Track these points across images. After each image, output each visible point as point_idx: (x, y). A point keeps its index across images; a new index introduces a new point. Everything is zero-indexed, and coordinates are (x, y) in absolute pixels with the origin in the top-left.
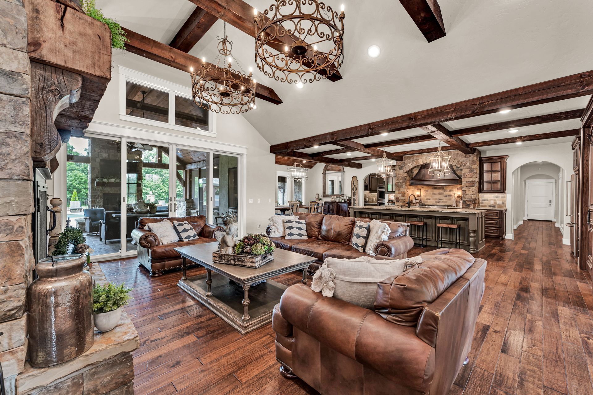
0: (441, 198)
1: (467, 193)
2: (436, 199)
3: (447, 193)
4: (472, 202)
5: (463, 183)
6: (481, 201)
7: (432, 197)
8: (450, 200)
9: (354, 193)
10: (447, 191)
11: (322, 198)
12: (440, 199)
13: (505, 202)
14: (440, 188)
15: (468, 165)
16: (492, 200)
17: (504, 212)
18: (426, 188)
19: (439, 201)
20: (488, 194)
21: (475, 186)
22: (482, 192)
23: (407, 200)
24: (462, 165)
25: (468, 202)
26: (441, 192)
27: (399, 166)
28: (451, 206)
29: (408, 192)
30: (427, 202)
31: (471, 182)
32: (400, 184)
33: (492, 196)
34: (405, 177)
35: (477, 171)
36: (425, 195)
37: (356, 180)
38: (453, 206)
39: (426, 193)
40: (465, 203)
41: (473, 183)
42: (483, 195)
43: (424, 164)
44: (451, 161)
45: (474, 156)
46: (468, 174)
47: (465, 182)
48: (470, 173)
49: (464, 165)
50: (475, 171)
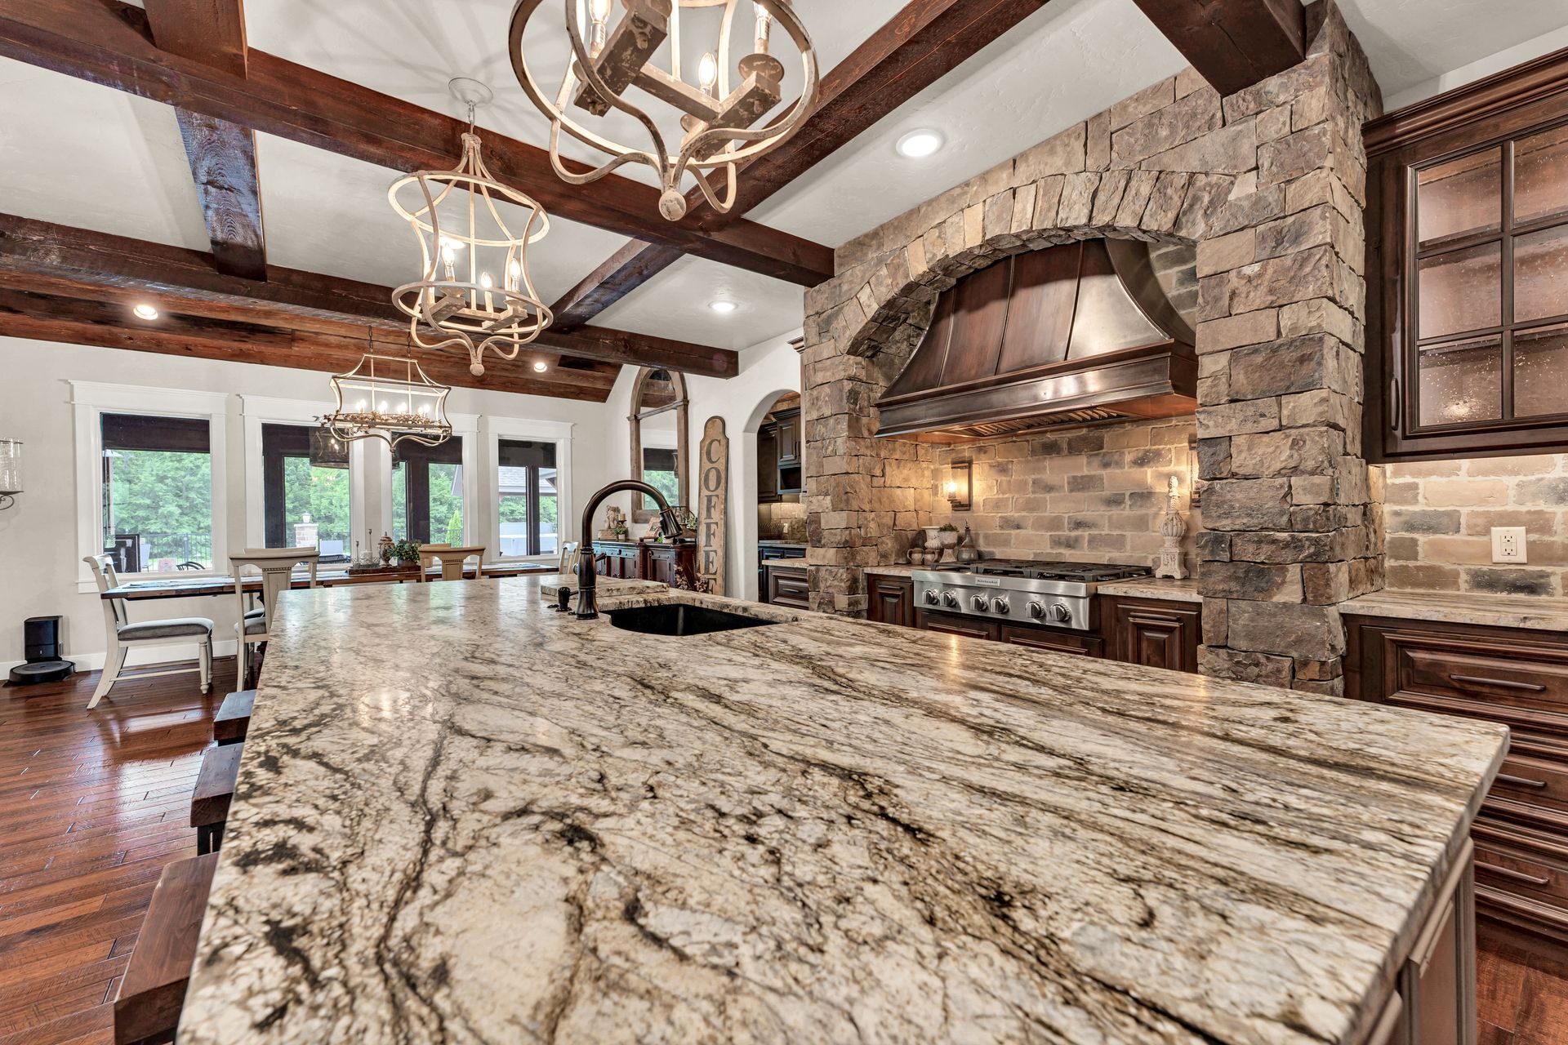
0: (1086, 514)
1: (1242, 460)
2: (1055, 524)
3: (1124, 475)
4: (1295, 545)
7: (1031, 506)
8: (1141, 523)
9: (709, 499)
10: (1119, 464)
12: (1079, 525)
14: (1074, 449)
15: (1244, 189)
16: (1509, 520)
18: (999, 450)
19: (1074, 534)
20: (1465, 464)
21: (1324, 393)
22: (1406, 446)
23: (873, 529)
24: (1191, 206)
25: (1251, 548)
26: (1085, 472)
27: (818, 314)
28: (1148, 572)
29: (878, 482)
30: (1006, 542)
31: (1274, 351)
32: (823, 430)
33: (1511, 481)
34: (848, 385)
35: (1335, 232)
36: (994, 494)
37: (721, 437)
38: (1159, 573)
39: (999, 485)
40: (1226, 556)
41: (1302, 360)
42: (1399, 481)
43: (953, 281)
44: (1101, 197)
45: (1311, 88)
46: (1250, 280)
47: (1224, 359)
48: (1264, 269)
49: (1206, 199)
50: (1320, 232)
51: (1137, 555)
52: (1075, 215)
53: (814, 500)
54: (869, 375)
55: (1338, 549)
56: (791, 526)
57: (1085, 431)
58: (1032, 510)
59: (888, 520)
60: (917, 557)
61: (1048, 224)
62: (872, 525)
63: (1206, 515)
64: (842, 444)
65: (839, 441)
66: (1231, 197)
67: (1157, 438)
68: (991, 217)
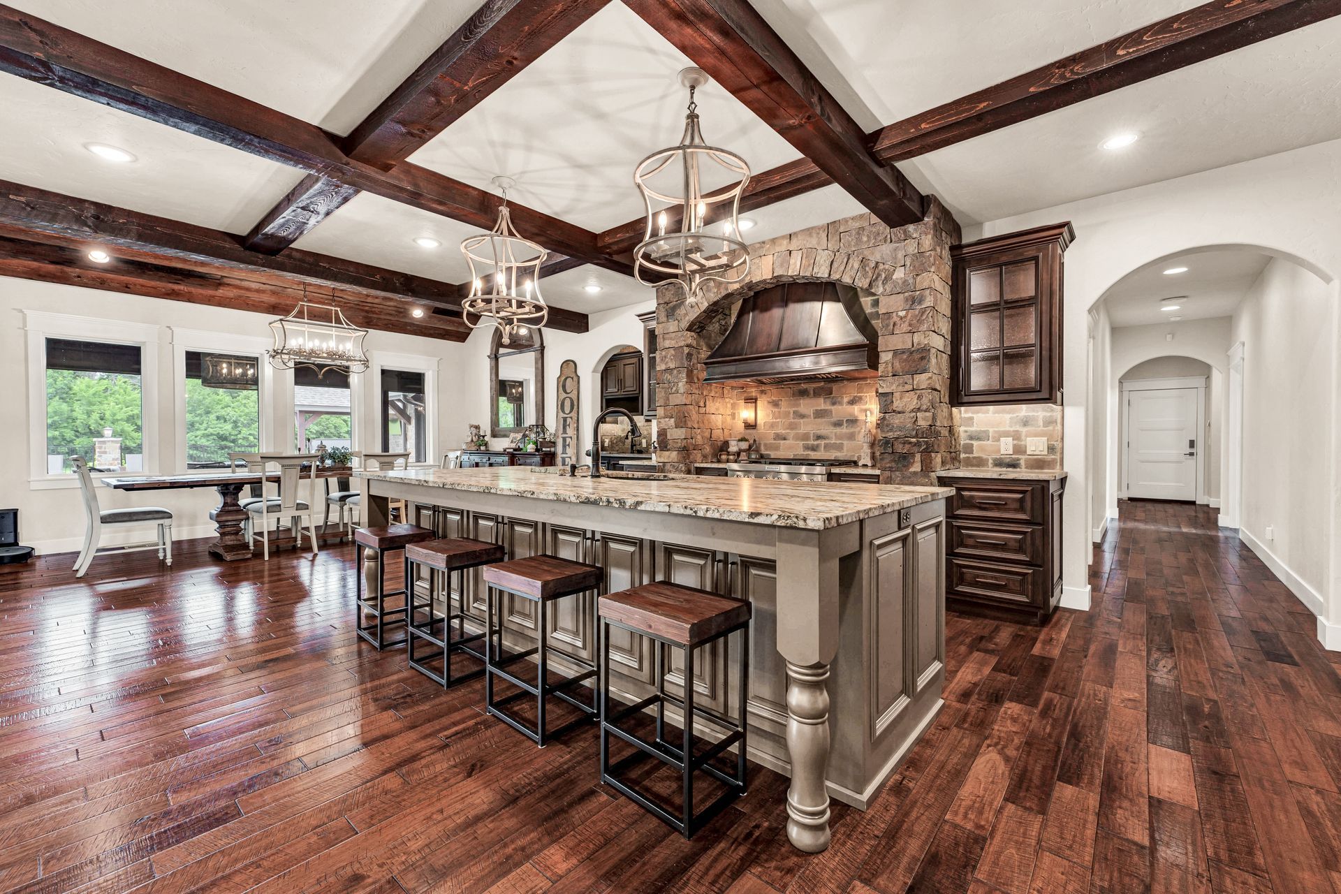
0: (822, 432)
1: (898, 404)
2: (805, 437)
3: (842, 410)
4: (918, 444)
5: (885, 357)
6: (963, 440)
7: (792, 426)
8: (851, 437)
9: (565, 420)
10: (841, 403)
11: (488, 439)
12: (819, 438)
13: (1058, 444)
14: (817, 394)
15: (899, 274)
16: (1006, 434)
17: (1053, 488)
18: (774, 393)
19: (816, 443)
20: (991, 408)
21: (930, 375)
22: (966, 399)
23: (699, 440)
24: (877, 278)
25: (901, 446)
26: (823, 407)
27: (667, 303)
28: (855, 463)
29: (702, 410)
30: (777, 448)
31: (911, 353)
32: (669, 377)
33: (1008, 416)
34: (686, 350)
35: (936, 300)
36: (770, 419)
37: (573, 375)
38: (860, 464)
39: (774, 413)
40: (890, 450)
41: (922, 358)
42: (967, 416)
43: (752, 293)
44: (835, 265)
45: (926, 234)
46: (901, 318)
47: (890, 355)
48: (907, 313)
49: (883, 276)
50: (929, 302)
51: (849, 454)
52: (822, 272)
53: (662, 421)
54: (698, 344)
55: (936, 446)
56: (611, 441)
57: (822, 384)
58: (792, 429)
59: (707, 434)
60: (724, 457)
61: (808, 274)
62: (699, 437)
63: (882, 431)
64: (682, 386)
65: (680, 384)
66: (894, 277)
67: (860, 390)
68: (777, 264)
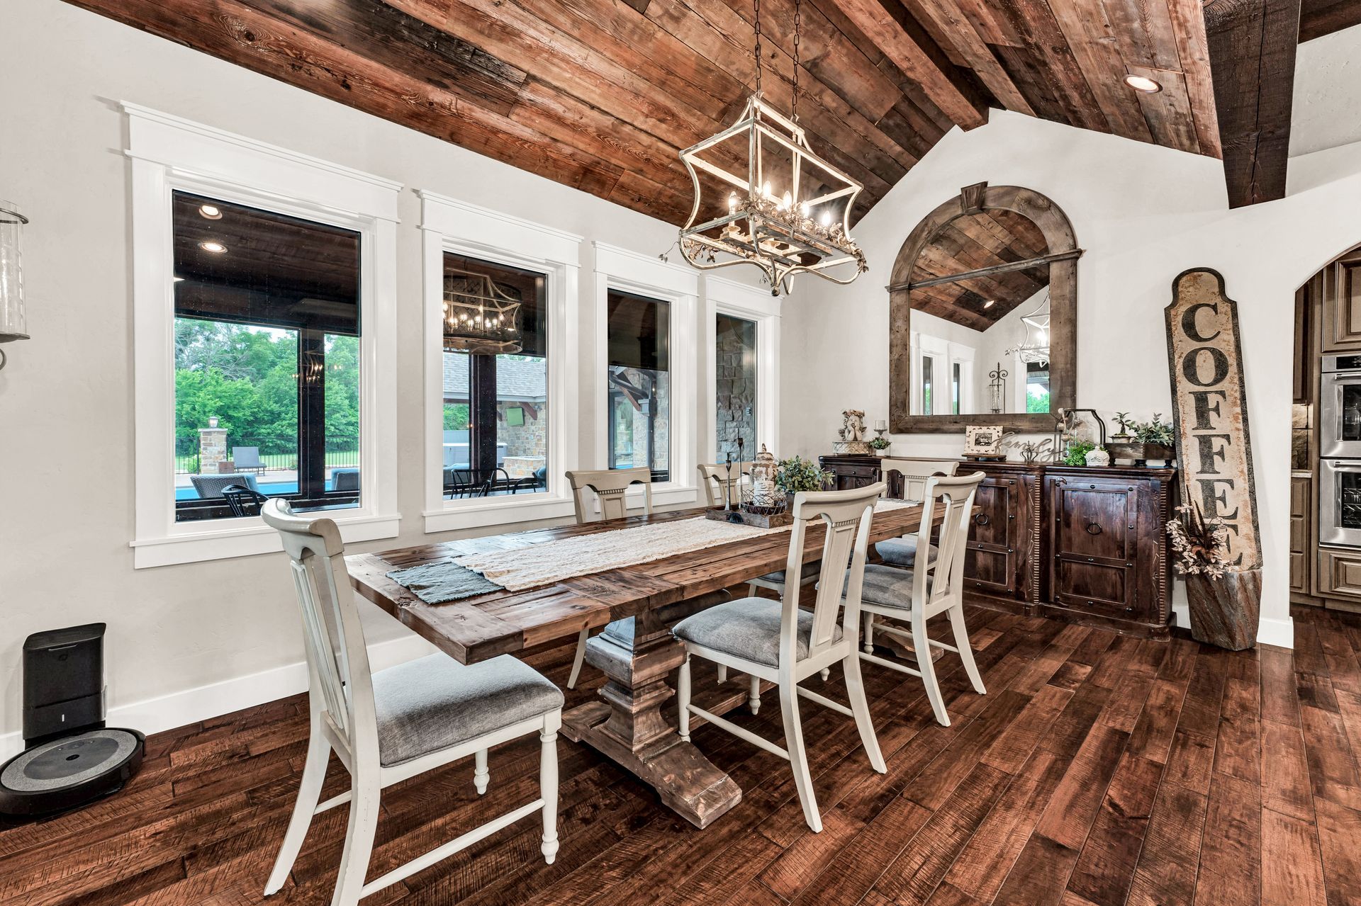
9: (1201, 399)
11: (888, 436)
37: (1215, 300)
